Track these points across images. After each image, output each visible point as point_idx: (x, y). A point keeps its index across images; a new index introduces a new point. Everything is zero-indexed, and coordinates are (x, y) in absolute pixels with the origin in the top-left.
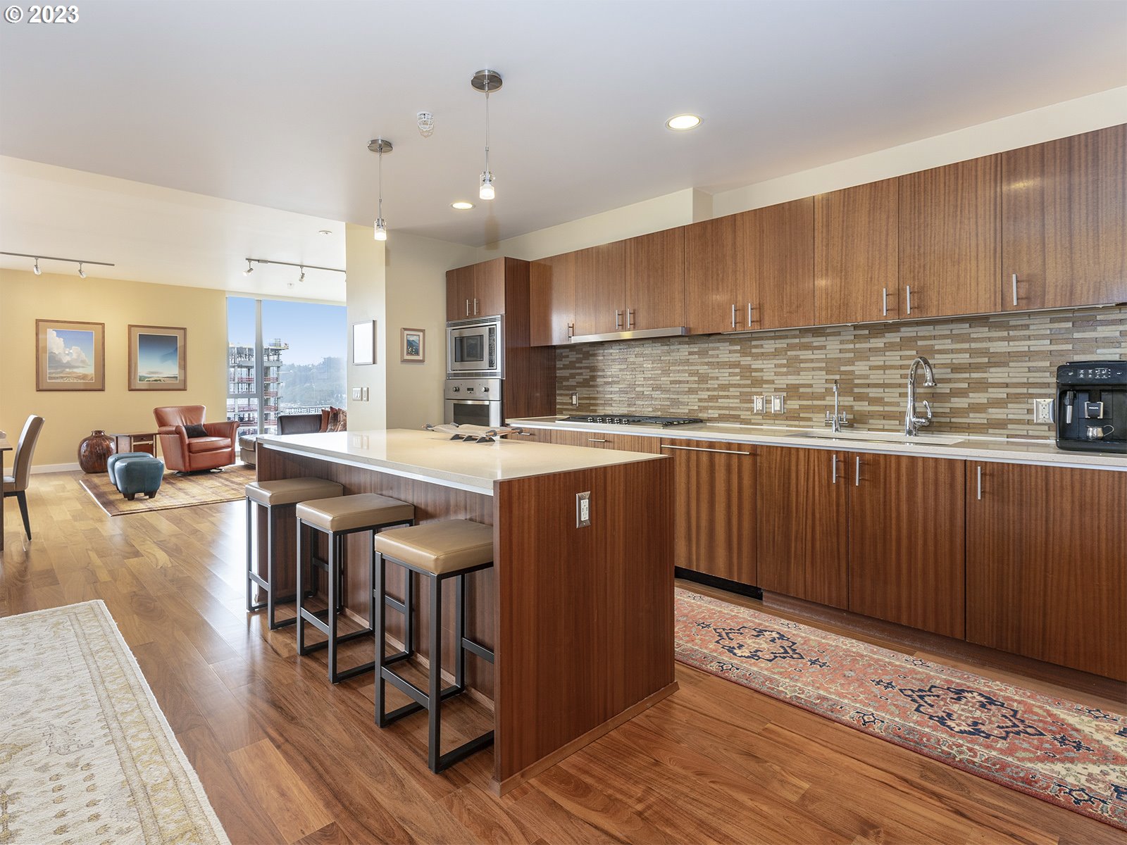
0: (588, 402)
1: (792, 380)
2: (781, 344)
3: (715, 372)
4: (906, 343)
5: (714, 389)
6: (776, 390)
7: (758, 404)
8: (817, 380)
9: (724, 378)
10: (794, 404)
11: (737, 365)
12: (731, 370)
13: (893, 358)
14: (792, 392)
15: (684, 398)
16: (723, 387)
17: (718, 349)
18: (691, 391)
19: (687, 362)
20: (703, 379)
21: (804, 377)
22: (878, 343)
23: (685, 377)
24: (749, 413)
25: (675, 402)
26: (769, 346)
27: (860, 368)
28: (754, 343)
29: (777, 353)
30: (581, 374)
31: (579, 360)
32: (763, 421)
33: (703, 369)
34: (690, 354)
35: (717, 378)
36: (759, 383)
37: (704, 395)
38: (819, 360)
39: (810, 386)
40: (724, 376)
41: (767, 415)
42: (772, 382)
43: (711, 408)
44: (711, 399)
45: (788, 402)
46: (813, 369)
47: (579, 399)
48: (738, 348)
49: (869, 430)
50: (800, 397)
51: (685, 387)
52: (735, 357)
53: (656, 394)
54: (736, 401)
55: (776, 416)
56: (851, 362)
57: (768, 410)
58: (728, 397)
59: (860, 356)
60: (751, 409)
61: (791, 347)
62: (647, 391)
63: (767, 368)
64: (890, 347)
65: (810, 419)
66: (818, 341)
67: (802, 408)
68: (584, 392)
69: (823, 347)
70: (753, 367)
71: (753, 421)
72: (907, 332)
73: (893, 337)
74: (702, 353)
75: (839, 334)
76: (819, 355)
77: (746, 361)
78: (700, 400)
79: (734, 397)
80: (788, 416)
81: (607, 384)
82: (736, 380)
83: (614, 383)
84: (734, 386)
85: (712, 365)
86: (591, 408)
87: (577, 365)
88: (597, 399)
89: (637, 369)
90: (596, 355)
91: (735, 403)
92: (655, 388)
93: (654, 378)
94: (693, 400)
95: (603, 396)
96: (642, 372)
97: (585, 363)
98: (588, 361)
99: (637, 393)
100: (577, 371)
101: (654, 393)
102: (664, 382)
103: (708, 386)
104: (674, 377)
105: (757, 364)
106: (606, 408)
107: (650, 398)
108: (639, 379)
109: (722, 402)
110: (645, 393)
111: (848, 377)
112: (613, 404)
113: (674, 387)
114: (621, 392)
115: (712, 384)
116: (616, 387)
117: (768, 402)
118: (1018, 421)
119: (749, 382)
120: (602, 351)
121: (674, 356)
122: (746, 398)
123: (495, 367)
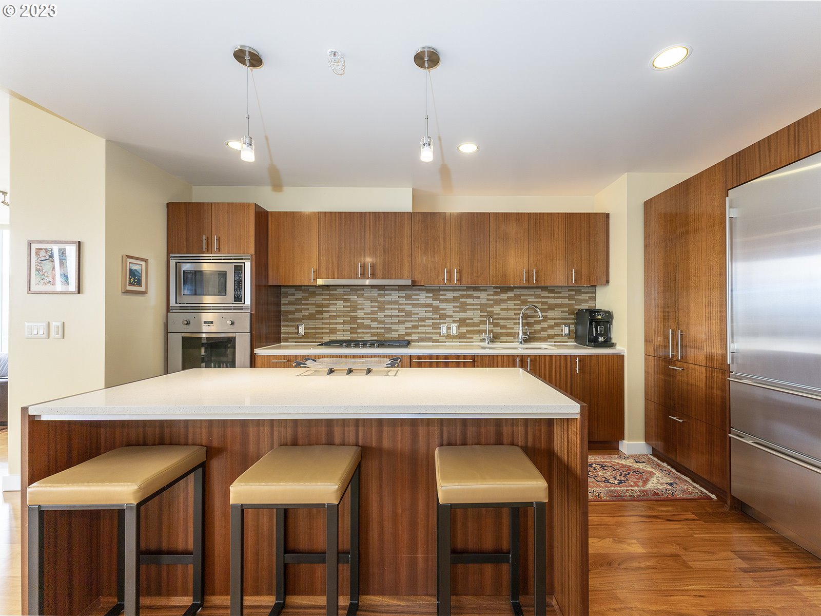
0: (314, 331)
1: (463, 315)
2: (457, 294)
3: (415, 310)
4: (516, 297)
5: (416, 321)
6: (454, 321)
7: (444, 330)
8: (474, 315)
9: (422, 314)
10: (463, 330)
11: (429, 305)
12: (426, 309)
13: (511, 304)
14: (462, 322)
15: (394, 327)
16: (422, 320)
17: (417, 295)
18: (400, 322)
19: (396, 303)
20: (409, 314)
21: (468, 314)
22: (504, 296)
23: (395, 313)
24: (438, 335)
25: (389, 330)
26: (450, 295)
27: (496, 309)
28: (441, 293)
29: (455, 299)
30: (308, 309)
31: (306, 298)
32: (446, 340)
33: (408, 308)
35: (418, 314)
36: (443, 317)
37: (409, 325)
38: (476, 305)
39: (472, 319)
40: (422, 312)
41: (449, 337)
42: (451, 316)
43: (414, 333)
44: (414, 327)
45: (460, 328)
46: (474, 309)
47: (305, 329)
48: (431, 295)
49: (501, 342)
50: (468, 325)
51: (395, 320)
52: (430, 301)
53: (375, 325)
54: (430, 328)
55: (454, 337)
56: (492, 306)
57: (449, 333)
58: (423, 326)
59: (497, 303)
60: (439, 333)
61: (462, 296)
62: (367, 322)
63: (449, 308)
64: (510, 299)
65: (472, 338)
66: (476, 294)
67: (468, 332)
68: (312, 323)
69: (479, 297)
70: (440, 307)
71: (440, 340)
72: (517, 292)
73: (510, 294)
74: (408, 297)
75: (485, 290)
76: (477, 301)
77: (436, 303)
78: (406, 328)
79: (429, 326)
80: (461, 336)
81: (332, 317)
82: (430, 315)
83: (339, 316)
84: (429, 319)
85: (414, 305)
86: (317, 336)
87: (303, 302)
88: (323, 328)
89: (358, 307)
90: (322, 295)
91: (430, 329)
92: (373, 320)
93: (372, 313)
94: (401, 328)
95: (328, 326)
96: (363, 309)
97: (311, 300)
98: (315, 299)
99: (358, 324)
100: (303, 307)
101: (372, 323)
102: (380, 316)
103: (412, 319)
104: (387, 312)
105: (442, 306)
106: (331, 335)
107: (369, 327)
108: (360, 313)
109: (421, 329)
110: (365, 324)
111: (490, 315)
112: (337, 333)
113: (387, 320)
114: (344, 323)
115: (415, 317)
116: (340, 320)
117: (449, 328)
118: (558, 335)
119: (438, 316)
120: (328, 292)
121: (387, 298)
122: (436, 326)
123: (243, 302)
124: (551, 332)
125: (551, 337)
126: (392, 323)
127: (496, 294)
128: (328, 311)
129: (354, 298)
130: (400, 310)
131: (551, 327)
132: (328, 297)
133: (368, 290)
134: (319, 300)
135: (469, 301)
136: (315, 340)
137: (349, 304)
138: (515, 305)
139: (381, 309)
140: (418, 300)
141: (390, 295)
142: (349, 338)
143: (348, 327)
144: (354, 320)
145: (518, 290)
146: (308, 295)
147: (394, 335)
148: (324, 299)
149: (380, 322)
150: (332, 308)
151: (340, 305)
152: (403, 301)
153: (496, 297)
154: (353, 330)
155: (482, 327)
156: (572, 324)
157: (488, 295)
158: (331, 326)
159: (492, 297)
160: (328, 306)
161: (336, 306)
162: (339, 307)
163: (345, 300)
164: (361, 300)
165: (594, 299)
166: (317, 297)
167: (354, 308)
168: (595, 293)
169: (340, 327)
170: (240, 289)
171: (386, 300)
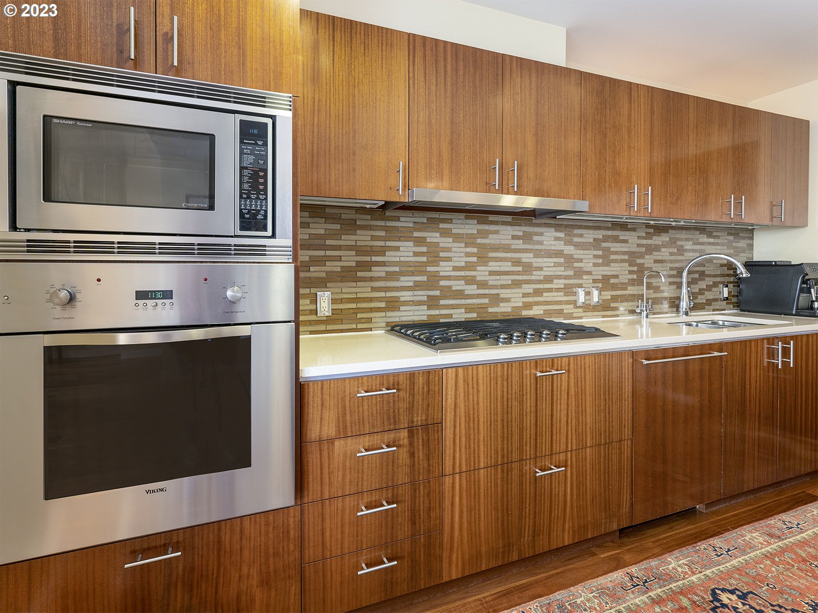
0: (353, 306)
1: (606, 271)
2: (599, 234)
3: (538, 262)
4: (673, 242)
5: (539, 282)
6: (595, 281)
7: (581, 297)
8: (621, 271)
9: (549, 269)
10: (607, 295)
11: (559, 254)
12: (555, 260)
13: (665, 254)
14: (605, 283)
15: (504, 293)
16: (549, 279)
17: (541, 234)
18: (517, 284)
19: (507, 249)
20: (528, 268)
21: (613, 269)
22: (657, 240)
23: (507, 266)
24: (572, 306)
25: (496, 299)
26: (590, 236)
27: (648, 261)
28: (577, 231)
29: (596, 243)
30: (339, 258)
31: (335, 235)
32: (583, 314)
33: (526, 257)
34: (514, 237)
35: (541, 269)
36: (579, 273)
37: (528, 288)
38: (624, 253)
39: (616, 277)
40: (548, 266)
41: (588, 308)
42: (589, 273)
43: (537, 304)
44: (538, 292)
45: (603, 293)
47: (334, 301)
48: (562, 235)
50: (614, 287)
51: (507, 280)
52: (560, 246)
53: (471, 289)
54: (560, 294)
55: (595, 308)
56: (641, 256)
57: (587, 302)
58: (550, 290)
59: (650, 249)
60: (574, 303)
61: (606, 239)
62: (458, 285)
63: (587, 259)
64: (664, 244)
65: (618, 309)
66: (623, 235)
67: (614, 299)
68: (349, 290)
69: (626, 241)
70: (575, 257)
71: (575, 315)
73: (666, 237)
74: (527, 238)
75: (634, 230)
76: (624, 248)
77: (569, 250)
78: (525, 295)
79: (558, 290)
80: (603, 307)
81: (390, 276)
82: (560, 271)
83: (402, 273)
84: (559, 277)
85: (538, 254)
86: (359, 316)
87: (328, 242)
88: (371, 300)
89: (441, 254)
90: (370, 228)
91: (560, 297)
92: (470, 281)
93: (469, 267)
94: (516, 295)
95: (382, 294)
96: (449, 259)
97: (348, 240)
98: (353, 237)
99: (442, 289)
100: (329, 253)
101: (467, 287)
102: (481, 273)
103: (533, 278)
104: (494, 266)
105: (578, 253)
106: (389, 314)
107: (460, 294)
108: (445, 269)
109: (547, 297)
110: (454, 288)
111: (641, 269)
112: (402, 308)
113: (492, 280)
114: (417, 286)
115: (537, 275)
116: (407, 281)
117: (588, 294)
118: (716, 300)
119: (572, 273)
120: (382, 223)
121: (492, 240)
122: (569, 290)
123: (269, 233)
124: (709, 295)
125: (709, 302)
126: (503, 287)
127: (649, 236)
128: (383, 264)
129: (433, 237)
130: (517, 262)
131: (709, 288)
132: (383, 233)
133: (460, 221)
134: (363, 238)
135: (615, 247)
136: (354, 326)
137: (424, 249)
138: (671, 254)
139: (483, 259)
140: (541, 243)
141: (497, 232)
142: (425, 318)
143: (422, 295)
144: (433, 280)
145: (674, 232)
146: (338, 227)
147: (504, 309)
148: (373, 238)
149: (483, 285)
150: (390, 256)
151: (406, 252)
152: (519, 244)
153: (649, 242)
154: (432, 303)
155: (631, 290)
156: (731, 283)
157: (639, 237)
158: (389, 294)
159: (644, 242)
160: (382, 251)
161: (398, 253)
162: (406, 254)
163: (420, 241)
164: (446, 242)
165: (751, 246)
166: (358, 232)
167: (434, 256)
168: (752, 238)
169: (406, 296)
170: (258, 194)
171: (492, 242)
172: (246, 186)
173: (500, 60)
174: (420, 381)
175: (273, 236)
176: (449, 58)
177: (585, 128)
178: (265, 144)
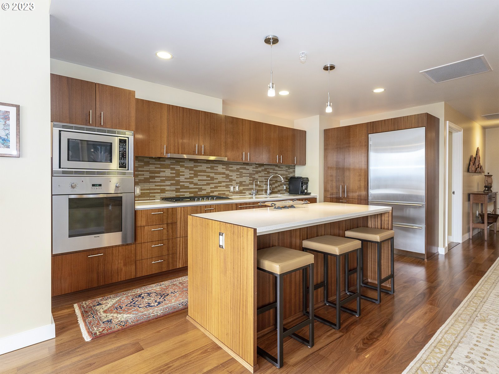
0: (148, 191)
1: (241, 180)
2: (238, 167)
3: (216, 176)
4: (265, 170)
5: (216, 183)
6: (237, 183)
7: (232, 189)
8: (247, 180)
9: (220, 179)
10: (241, 188)
11: (224, 173)
12: (222, 176)
13: (263, 174)
14: (241, 184)
15: (204, 187)
16: (220, 182)
17: (217, 167)
18: (207, 184)
19: (205, 171)
20: (212, 179)
21: (243, 179)
22: (260, 169)
23: (205, 178)
24: (228, 192)
25: (201, 189)
26: (235, 167)
27: (256, 176)
28: (230, 166)
29: (238, 170)
30: (143, 175)
32: (233, 195)
33: (212, 175)
34: (207, 168)
35: (217, 179)
36: (231, 181)
37: (213, 186)
38: (247, 173)
39: (245, 182)
40: (220, 178)
41: (235, 193)
42: (235, 180)
43: (216, 191)
44: (216, 187)
45: (240, 187)
46: (247, 176)
47: (141, 190)
48: (225, 167)
49: (259, 195)
50: (244, 185)
51: (205, 183)
52: (224, 171)
53: (192, 186)
55: (237, 193)
56: (254, 174)
57: (234, 191)
58: (221, 186)
59: (257, 172)
60: (229, 191)
61: (241, 168)
62: (187, 184)
63: (234, 176)
64: (263, 170)
65: (245, 193)
66: (247, 167)
67: (244, 189)
68: (147, 186)
69: (248, 169)
70: (230, 175)
71: (230, 195)
72: (266, 167)
73: (263, 168)
74: (212, 168)
75: (251, 165)
77: (227, 172)
78: (211, 188)
79: (223, 186)
80: (240, 192)
81: (162, 181)
82: (224, 180)
83: (166, 180)
84: (224, 182)
85: (216, 173)
86: (151, 195)
87: (139, 169)
88: (155, 189)
89: (181, 174)
90: (154, 164)
91: (224, 189)
92: (191, 183)
93: (191, 178)
94: (208, 188)
95: (159, 187)
96: (184, 175)
97: (146, 168)
98: (148, 167)
99: (181, 186)
100: (139, 173)
101: (190, 185)
102: (195, 180)
103: (214, 182)
104: (200, 178)
105: (231, 174)
106: (161, 194)
107: (188, 188)
108: (182, 178)
109: (219, 188)
110: (185, 185)
111: (254, 179)
112: (166, 192)
113: (199, 183)
114: (172, 185)
115: (215, 181)
116: (168, 183)
117: (234, 188)
118: (281, 190)
119: (228, 180)
120: (159, 162)
121: (199, 168)
122: (227, 186)
123: (127, 169)
124: (279, 188)
125: (279, 191)
126: (203, 185)
127: (257, 168)
128: (159, 177)
129: (177, 167)
130: (208, 176)
131: (279, 186)
132: (159, 166)
133: (187, 162)
134: (152, 168)
135: (244, 171)
136: (149, 199)
137: (174, 172)
138: (265, 174)
139: (196, 175)
140: (217, 170)
141: (201, 166)
142: (175, 196)
143: (173, 188)
144: (178, 183)
145: (266, 166)
146: (143, 164)
147: (204, 192)
148: (156, 168)
149: (196, 184)
150: (162, 174)
151: (168, 172)
152: (209, 170)
153: (257, 170)
154: (177, 190)
155: (250, 187)
156: (287, 184)
157: (253, 168)
158: (161, 187)
159: (255, 170)
160: (159, 172)
161: (165, 173)
162: (167, 173)
163: (173, 169)
164: (182, 169)
165: (294, 171)
166: (150, 165)
167: (178, 174)
168: (295, 169)
169: (168, 188)
170: (124, 158)
171: (199, 169)
172: (120, 156)
173: (198, 112)
174: (170, 210)
175: (128, 170)
176: (181, 112)
177: (227, 134)
178: (126, 145)
